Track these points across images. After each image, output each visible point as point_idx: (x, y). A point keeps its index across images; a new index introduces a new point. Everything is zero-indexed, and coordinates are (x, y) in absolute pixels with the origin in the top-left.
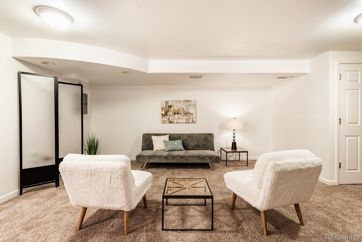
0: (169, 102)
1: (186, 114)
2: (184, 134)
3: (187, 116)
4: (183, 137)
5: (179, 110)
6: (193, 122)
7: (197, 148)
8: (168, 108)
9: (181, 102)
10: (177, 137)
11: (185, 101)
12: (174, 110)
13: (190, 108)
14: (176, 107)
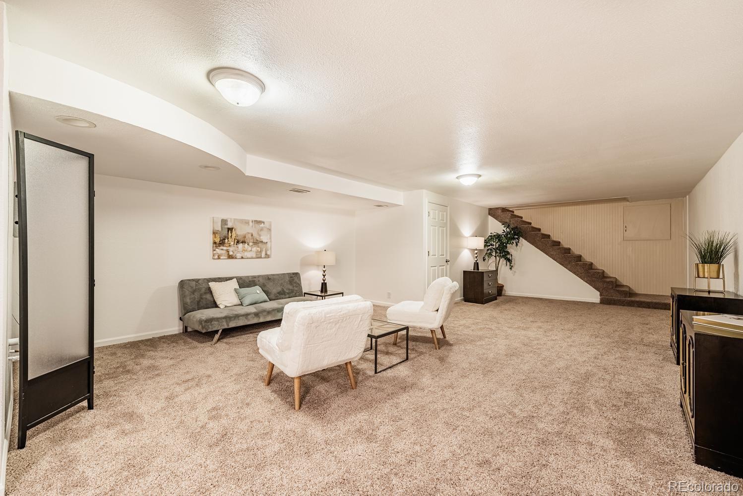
0: (229, 221)
1: (257, 243)
2: (259, 276)
3: (258, 247)
4: (259, 281)
5: (245, 237)
6: (267, 256)
7: (282, 296)
8: (227, 232)
9: (249, 223)
10: (250, 281)
11: (255, 221)
12: (237, 236)
13: (262, 233)
14: (240, 231)
